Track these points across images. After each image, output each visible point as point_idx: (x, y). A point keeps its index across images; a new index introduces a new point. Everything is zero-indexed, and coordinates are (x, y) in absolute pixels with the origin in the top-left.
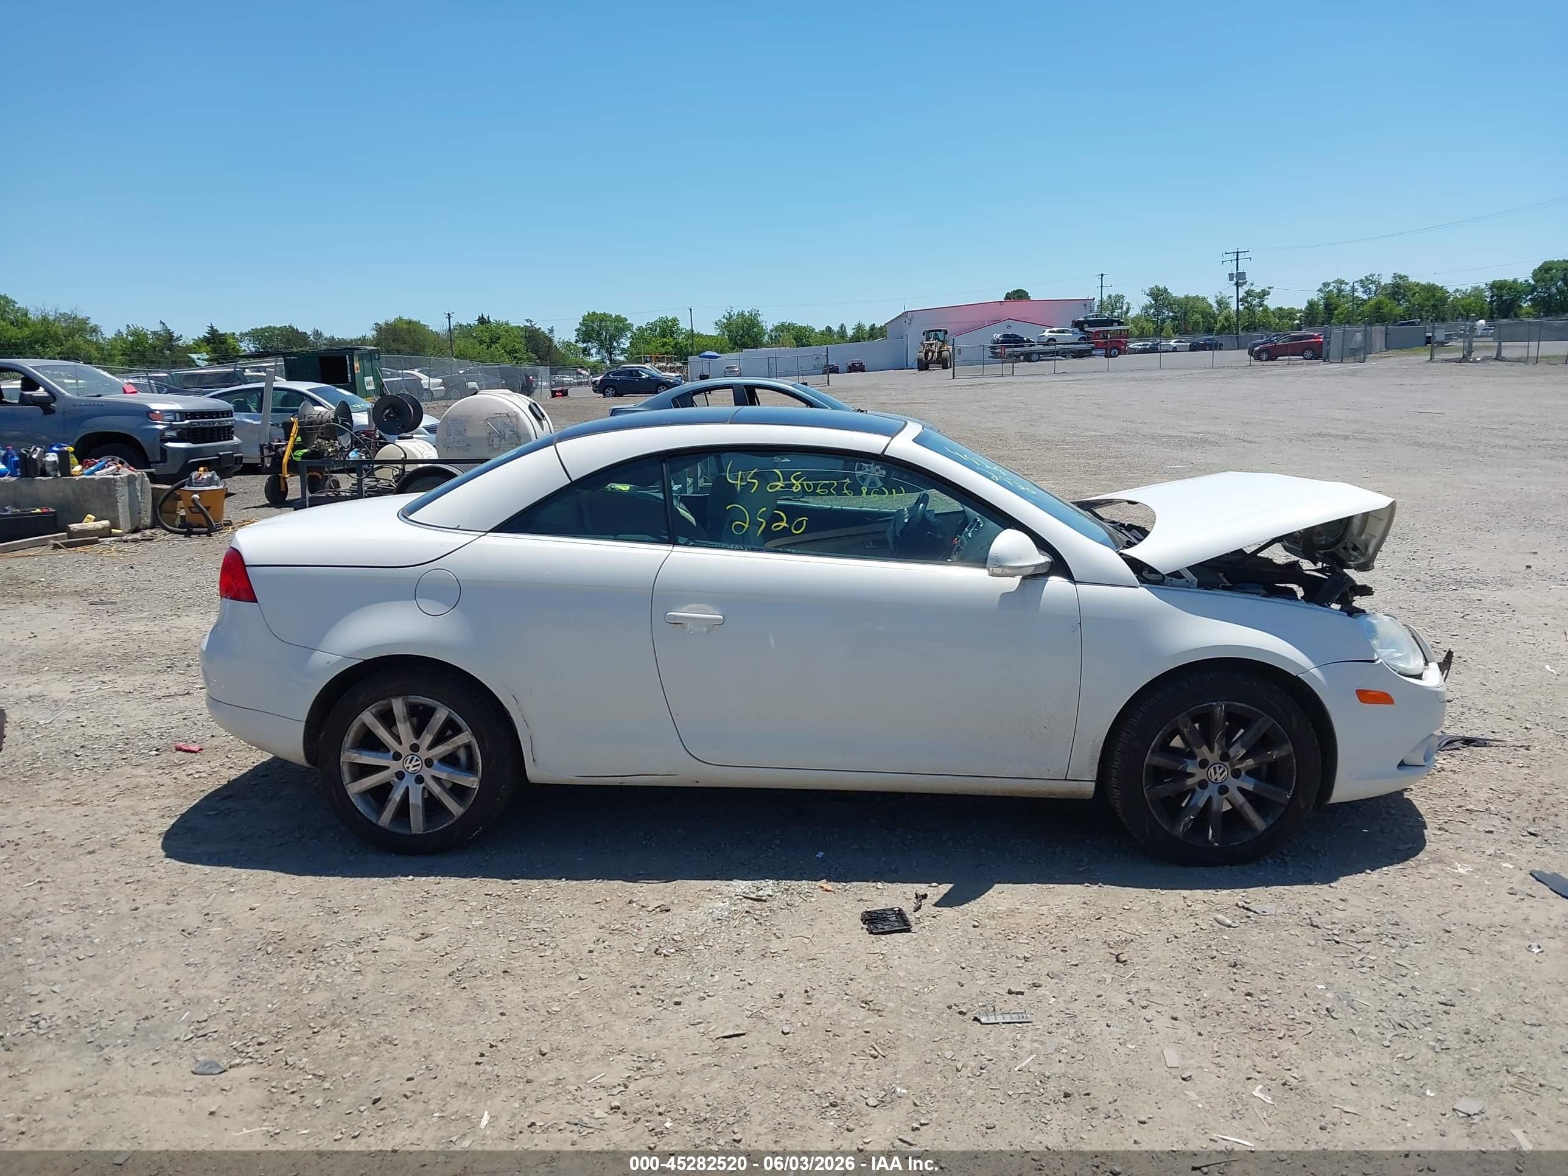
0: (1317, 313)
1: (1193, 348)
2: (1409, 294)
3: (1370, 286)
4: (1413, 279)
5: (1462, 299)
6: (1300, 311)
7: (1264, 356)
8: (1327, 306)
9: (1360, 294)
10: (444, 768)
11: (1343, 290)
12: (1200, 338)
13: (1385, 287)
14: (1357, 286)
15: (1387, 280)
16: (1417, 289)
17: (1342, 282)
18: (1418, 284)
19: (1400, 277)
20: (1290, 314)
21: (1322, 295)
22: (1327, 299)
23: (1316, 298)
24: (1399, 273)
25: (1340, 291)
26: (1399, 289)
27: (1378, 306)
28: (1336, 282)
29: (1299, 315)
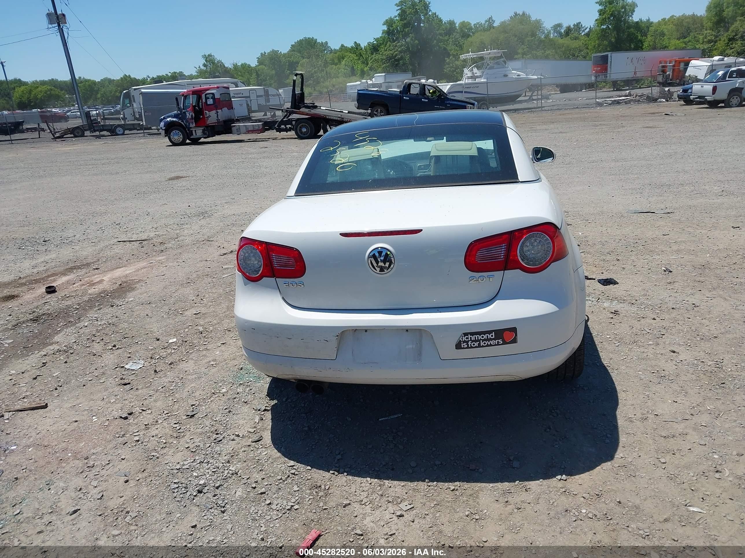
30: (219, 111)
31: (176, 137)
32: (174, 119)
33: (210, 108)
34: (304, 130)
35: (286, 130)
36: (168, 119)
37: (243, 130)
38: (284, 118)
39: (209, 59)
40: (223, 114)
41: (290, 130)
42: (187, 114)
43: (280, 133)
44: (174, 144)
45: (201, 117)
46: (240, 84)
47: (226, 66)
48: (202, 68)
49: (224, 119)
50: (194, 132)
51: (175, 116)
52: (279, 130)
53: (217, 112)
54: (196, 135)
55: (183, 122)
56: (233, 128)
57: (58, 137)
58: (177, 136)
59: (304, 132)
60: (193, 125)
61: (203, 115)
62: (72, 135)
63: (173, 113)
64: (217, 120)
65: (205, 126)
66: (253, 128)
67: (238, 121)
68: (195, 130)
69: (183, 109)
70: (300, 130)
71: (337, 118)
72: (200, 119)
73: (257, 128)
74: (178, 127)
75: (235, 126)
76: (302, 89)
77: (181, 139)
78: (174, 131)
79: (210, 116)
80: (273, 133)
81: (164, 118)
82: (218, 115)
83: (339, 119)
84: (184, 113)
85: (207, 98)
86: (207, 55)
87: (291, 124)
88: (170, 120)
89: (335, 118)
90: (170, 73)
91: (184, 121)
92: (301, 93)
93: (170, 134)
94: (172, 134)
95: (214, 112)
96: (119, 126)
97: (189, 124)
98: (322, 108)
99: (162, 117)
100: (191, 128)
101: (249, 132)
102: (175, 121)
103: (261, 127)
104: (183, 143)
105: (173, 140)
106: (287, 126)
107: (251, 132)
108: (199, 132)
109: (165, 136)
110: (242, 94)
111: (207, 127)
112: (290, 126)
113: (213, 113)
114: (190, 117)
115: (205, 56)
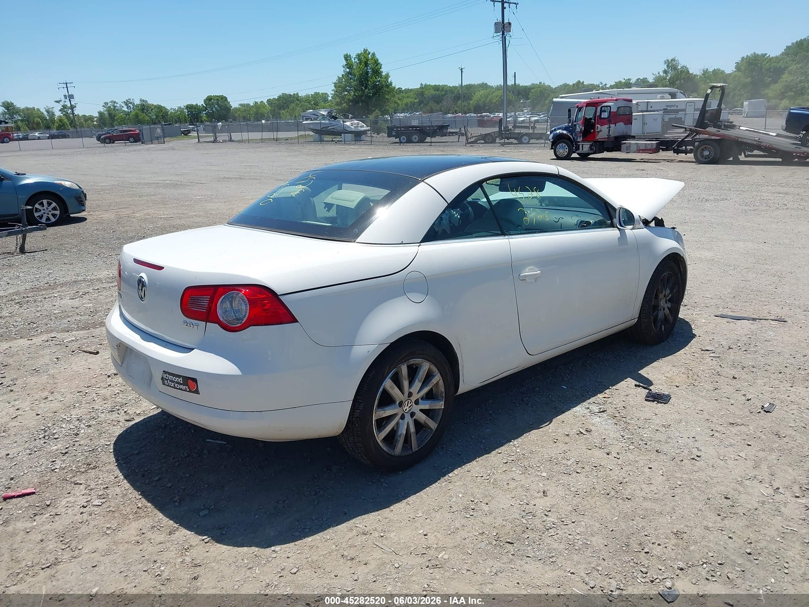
0: (105, 119)
1: (52, 137)
2: (150, 110)
3: (130, 105)
4: (150, 102)
5: (175, 113)
6: (95, 117)
7: (107, 141)
8: (110, 115)
9: (125, 109)
10: (426, 402)
11: (116, 106)
12: (54, 131)
13: (137, 106)
14: (123, 105)
15: (137, 102)
16: (153, 107)
17: (115, 102)
18: (153, 105)
19: (144, 101)
20: (91, 118)
21: (105, 109)
22: (108, 111)
23: (102, 110)
24: (142, 99)
25: (115, 107)
26: (144, 107)
27: (137, 116)
28: (111, 102)
29: (96, 119)
30: (612, 126)
31: (561, 151)
32: (565, 132)
33: (603, 121)
34: (706, 153)
35: (686, 152)
36: (558, 131)
37: (634, 148)
38: (685, 138)
39: (671, 64)
40: (618, 129)
41: (691, 151)
42: (577, 127)
43: (678, 154)
44: (559, 158)
45: (592, 131)
46: (679, 94)
47: (691, 72)
48: (661, 74)
49: (616, 135)
50: (581, 146)
51: (565, 129)
52: (677, 152)
53: (610, 127)
54: (583, 150)
55: (572, 135)
56: (622, 146)
57: (471, 143)
58: (563, 150)
59: (706, 156)
60: (580, 139)
61: (594, 129)
62: (483, 142)
63: (564, 126)
64: (608, 135)
65: (594, 142)
66: (646, 147)
67: (633, 137)
68: (583, 145)
69: (575, 121)
70: (702, 153)
71: (752, 142)
72: (590, 132)
73: (649, 147)
74: (566, 140)
75: (625, 143)
76: (720, 105)
77: (566, 154)
78: (561, 144)
79: (601, 131)
80: (670, 154)
81: (555, 130)
82: (609, 130)
83: (755, 143)
84: (575, 125)
85: (601, 111)
86: (670, 60)
87: (693, 146)
88: (559, 132)
89: (750, 142)
90: (624, 79)
91: (574, 134)
92: (717, 110)
93: (556, 147)
94: (558, 147)
95: (607, 126)
96: (526, 134)
97: (577, 138)
98: (741, 128)
99: (553, 129)
100: (579, 142)
101: (639, 151)
102: (565, 134)
103: (654, 147)
104: (568, 158)
105: (558, 153)
106: (688, 147)
107: (642, 151)
108: (586, 147)
109: (552, 149)
110: (677, 106)
111: (596, 142)
112: (692, 147)
113: (605, 128)
114: (579, 131)
115: (668, 60)
